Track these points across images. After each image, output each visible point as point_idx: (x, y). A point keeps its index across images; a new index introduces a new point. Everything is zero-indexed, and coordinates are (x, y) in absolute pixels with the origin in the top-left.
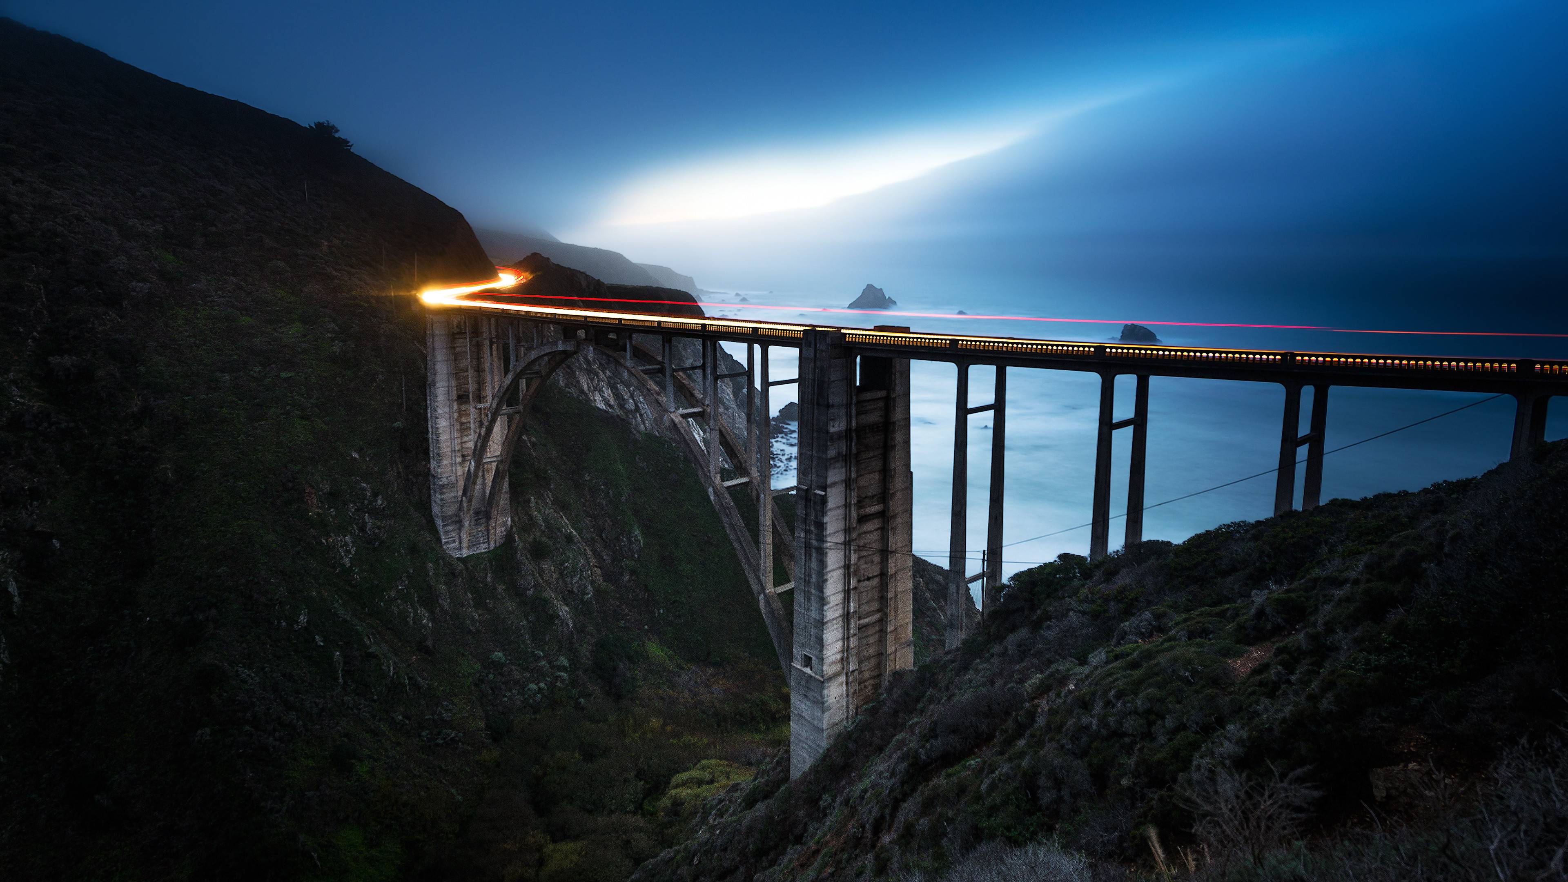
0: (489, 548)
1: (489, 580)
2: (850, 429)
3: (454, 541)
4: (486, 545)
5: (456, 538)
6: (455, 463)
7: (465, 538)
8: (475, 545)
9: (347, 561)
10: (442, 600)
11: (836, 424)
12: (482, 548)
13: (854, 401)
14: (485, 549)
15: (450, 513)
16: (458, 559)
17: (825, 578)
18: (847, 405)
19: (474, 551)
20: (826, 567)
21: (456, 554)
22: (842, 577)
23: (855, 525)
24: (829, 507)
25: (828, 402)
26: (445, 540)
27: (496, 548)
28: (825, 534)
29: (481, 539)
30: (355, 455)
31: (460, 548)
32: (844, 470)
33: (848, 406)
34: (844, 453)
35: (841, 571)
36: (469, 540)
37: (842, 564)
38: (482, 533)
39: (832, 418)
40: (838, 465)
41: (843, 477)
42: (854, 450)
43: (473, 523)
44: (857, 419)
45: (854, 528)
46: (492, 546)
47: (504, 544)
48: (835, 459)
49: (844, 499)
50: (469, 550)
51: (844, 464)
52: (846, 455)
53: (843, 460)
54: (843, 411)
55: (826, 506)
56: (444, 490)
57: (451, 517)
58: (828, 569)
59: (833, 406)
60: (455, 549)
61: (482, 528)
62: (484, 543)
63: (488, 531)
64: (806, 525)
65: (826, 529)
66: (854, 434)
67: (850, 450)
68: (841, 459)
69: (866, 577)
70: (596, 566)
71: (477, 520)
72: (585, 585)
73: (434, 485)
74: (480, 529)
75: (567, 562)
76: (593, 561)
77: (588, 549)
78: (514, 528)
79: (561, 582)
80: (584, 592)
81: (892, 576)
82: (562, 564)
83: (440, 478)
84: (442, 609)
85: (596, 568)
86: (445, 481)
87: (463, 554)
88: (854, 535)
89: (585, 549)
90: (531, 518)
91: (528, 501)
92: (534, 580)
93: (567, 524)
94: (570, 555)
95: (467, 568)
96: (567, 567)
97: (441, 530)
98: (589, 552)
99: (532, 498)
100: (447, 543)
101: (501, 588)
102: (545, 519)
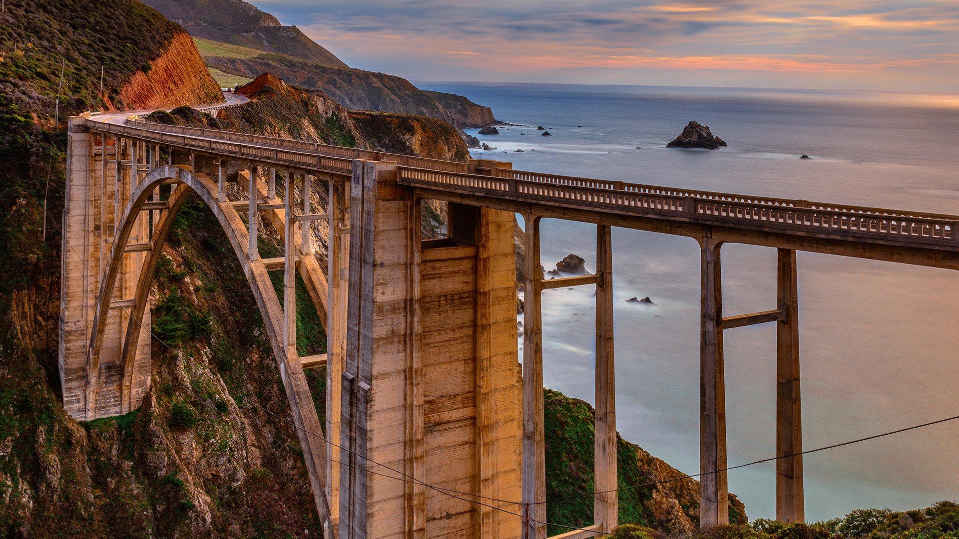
0: (121, 412)
1: (114, 452)
2: (411, 300)
3: (78, 401)
4: (118, 409)
5: (81, 396)
6: (87, 306)
7: (91, 397)
8: (104, 407)
10: (50, 473)
11: (389, 290)
12: (113, 412)
13: (417, 258)
14: (116, 413)
15: (74, 366)
16: (81, 423)
17: (369, 511)
18: (406, 264)
19: (104, 414)
20: (371, 496)
21: (79, 417)
22: (400, 512)
23: (419, 437)
24: (375, 408)
25: (374, 260)
26: (69, 399)
27: (130, 414)
28: (368, 447)
29: (113, 400)
31: (85, 410)
32: (402, 355)
33: (408, 266)
34: (402, 332)
35: (399, 502)
36: (96, 401)
37: (401, 492)
38: (114, 393)
39: (382, 281)
41: (401, 366)
42: (417, 328)
43: (103, 379)
44: (421, 286)
45: (418, 441)
46: (125, 411)
47: (139, 409)
48: (388, 339)
49: (402, 397)
50: (95, 412)
51: (401, 347)
52: (405, 335)
53: (399, 341)
54: (399, 273)
55: (371, 406)
56: (70, 338)
57: (76, 371)
58: (375, 499)
59: (382, 265)
60: (79, 410)
61: (114, 387)
62: (116, 406)
63: (121, 390)
64: (351, 430)
65: (371, 439)
66: (417, 306)
67: (412, 329)
68: (396, 339)
69: (444, 514)
70: (254, 445)
71: (108, 377)
72: (235, 469)
73: (62, 330)
74: (110, 388)
75: (214, 437)
76: (251, 438)
77: (246, 422)
78: (154, 389)
79: (203, 462)
80: (233, 478)
81: (487, 514)
82: (207, 439)
83: (66, 323)
84: (49, 486)
85: (253, 448)
86: (71, 327)
87: (85, 417)
88: (419, 451)
89: (242, 423)
90: (175, 378)
91: (175, 358)
92: (169, 458)
93: (223, 390)
94: (220, 428)
95: (89, 435)
96: (213, 444)
97: (64, 386)
98: (248, 427)
99: (181, 354)
100: (69, 402)
101: (128, 464)
102: (195, 383)
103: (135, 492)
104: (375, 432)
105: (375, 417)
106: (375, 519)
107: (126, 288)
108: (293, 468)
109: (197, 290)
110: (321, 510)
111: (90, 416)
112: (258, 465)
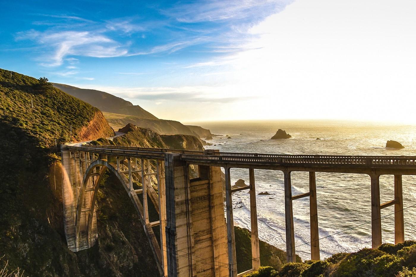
0: (88, 247)
1: (87, 261)
2: (188, 199)
3: (73, 245)
4: (87, 246)
5: (74, 243)
6: (73, 212)
7: (77, 243)
8: (82, 246)
9: (25, 254)
10: (65, 271)
11: (180, 197)
12: (85, 247)
13: (189, 186)
14: (86, 248)
15: (70, 233)
16: (75, 252)
17: (178, 272)
18: (185, 188)
19: (82, 249)
20: (178, 267)
21: (74, 251)
22: (188, 271)
23: (193, 246)
24: (177, 237)
25: (174, 187)
26: (70, 244)
27: (91, 247)
28: (176, 250)
29: (85, 244)
30: (33, 209)
31: (76, 248)
32: (186, 219)
33: (186, 188)
34: (185, 211)
35: (188, 268)
36: (79, 244)
37: (188, 265)
38: (85, 241)
39: (177, 194)
40: (183, 216)
41: (185, 222)
42: (190, 209)
43: (81, 237)
44: (191, 195)
45: (193, 247)
46: (90, 246)
47: (94, 246)
48: (180, 214)
49: (186, 233)
50: (79, 248)
51: (185, 216)
52: (186, 212)
53: (184, 214)
54: (183, 191)
56: (68, 223)
57: (71, 235)
58: (179, 268)
59: (177, 189)
60: (73, 248)
61: (85, 239)
62: (86, 245)
63: (88, 240)
64: (170, 246)
65: (177, 248)
66: (189, 202)
67: (188, 209)
68: (183, 214)
69: (203, 270)
70: (135, 254)
71: (82, 236)
72: (129, 263)
73: (65, 221)
74: (84, 240)
75: (122, 253)
76: (134, 252)
77: (132, 247)
78: (99, 239)
79: (118, 261)
80: (129, 266)
81: (217, 269)
82: (119, 254)
83: (67, 218)
84: (65, 274)
85: (135, 255)
86: (68, 219)
87: (76, 250)
88: (193, 250)
89: (131, 247)
90: (106, 234)
91: (106, 227)
92: (106, 261)
93: (123, 236)
94: (123, 250)
95: (78, 256)
96: (121, 255)
97: (68, 240)
98: (132, 248)
99: (107, 226)
100: (70, 246)
101: (92, 265)
102: (113, 234)
103: (96, 274)
104: (178, 246)
105: (177, 240)
106: (180, 274)
107: (86, 204)
108: (149, 261)
109: (111, 203)
110: (161, 273)
111: (78, 250)
112: (137, 261)
